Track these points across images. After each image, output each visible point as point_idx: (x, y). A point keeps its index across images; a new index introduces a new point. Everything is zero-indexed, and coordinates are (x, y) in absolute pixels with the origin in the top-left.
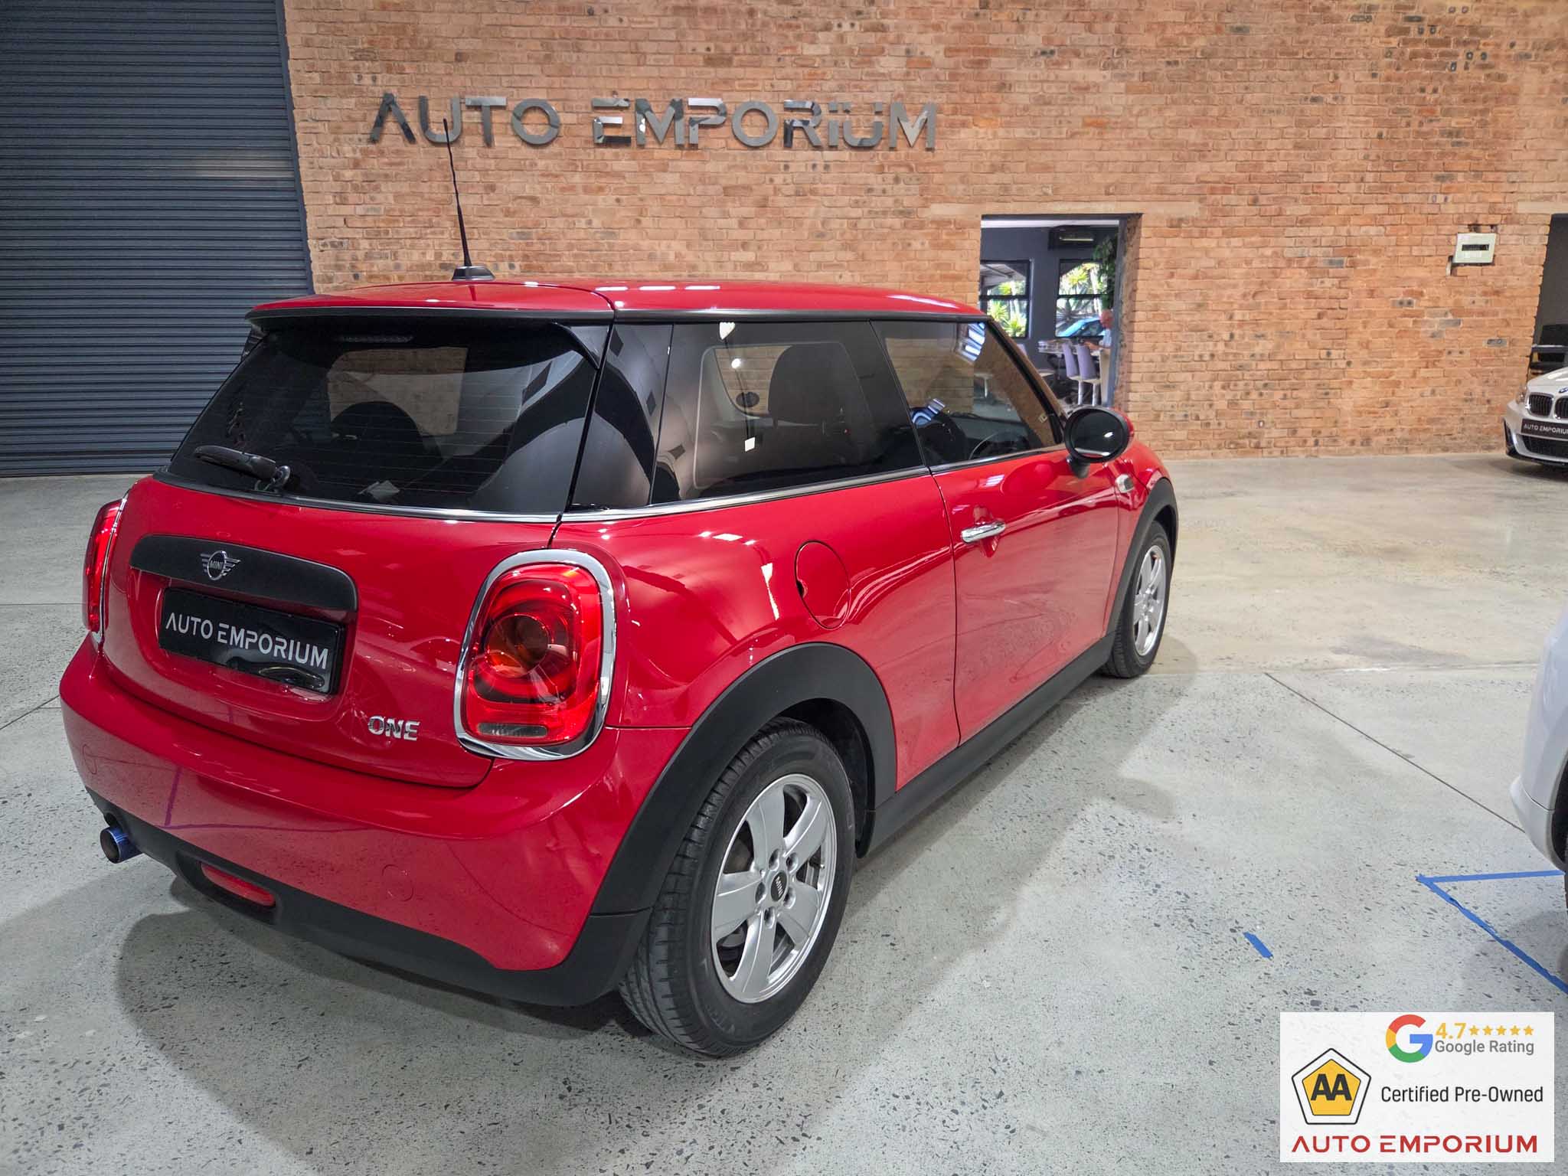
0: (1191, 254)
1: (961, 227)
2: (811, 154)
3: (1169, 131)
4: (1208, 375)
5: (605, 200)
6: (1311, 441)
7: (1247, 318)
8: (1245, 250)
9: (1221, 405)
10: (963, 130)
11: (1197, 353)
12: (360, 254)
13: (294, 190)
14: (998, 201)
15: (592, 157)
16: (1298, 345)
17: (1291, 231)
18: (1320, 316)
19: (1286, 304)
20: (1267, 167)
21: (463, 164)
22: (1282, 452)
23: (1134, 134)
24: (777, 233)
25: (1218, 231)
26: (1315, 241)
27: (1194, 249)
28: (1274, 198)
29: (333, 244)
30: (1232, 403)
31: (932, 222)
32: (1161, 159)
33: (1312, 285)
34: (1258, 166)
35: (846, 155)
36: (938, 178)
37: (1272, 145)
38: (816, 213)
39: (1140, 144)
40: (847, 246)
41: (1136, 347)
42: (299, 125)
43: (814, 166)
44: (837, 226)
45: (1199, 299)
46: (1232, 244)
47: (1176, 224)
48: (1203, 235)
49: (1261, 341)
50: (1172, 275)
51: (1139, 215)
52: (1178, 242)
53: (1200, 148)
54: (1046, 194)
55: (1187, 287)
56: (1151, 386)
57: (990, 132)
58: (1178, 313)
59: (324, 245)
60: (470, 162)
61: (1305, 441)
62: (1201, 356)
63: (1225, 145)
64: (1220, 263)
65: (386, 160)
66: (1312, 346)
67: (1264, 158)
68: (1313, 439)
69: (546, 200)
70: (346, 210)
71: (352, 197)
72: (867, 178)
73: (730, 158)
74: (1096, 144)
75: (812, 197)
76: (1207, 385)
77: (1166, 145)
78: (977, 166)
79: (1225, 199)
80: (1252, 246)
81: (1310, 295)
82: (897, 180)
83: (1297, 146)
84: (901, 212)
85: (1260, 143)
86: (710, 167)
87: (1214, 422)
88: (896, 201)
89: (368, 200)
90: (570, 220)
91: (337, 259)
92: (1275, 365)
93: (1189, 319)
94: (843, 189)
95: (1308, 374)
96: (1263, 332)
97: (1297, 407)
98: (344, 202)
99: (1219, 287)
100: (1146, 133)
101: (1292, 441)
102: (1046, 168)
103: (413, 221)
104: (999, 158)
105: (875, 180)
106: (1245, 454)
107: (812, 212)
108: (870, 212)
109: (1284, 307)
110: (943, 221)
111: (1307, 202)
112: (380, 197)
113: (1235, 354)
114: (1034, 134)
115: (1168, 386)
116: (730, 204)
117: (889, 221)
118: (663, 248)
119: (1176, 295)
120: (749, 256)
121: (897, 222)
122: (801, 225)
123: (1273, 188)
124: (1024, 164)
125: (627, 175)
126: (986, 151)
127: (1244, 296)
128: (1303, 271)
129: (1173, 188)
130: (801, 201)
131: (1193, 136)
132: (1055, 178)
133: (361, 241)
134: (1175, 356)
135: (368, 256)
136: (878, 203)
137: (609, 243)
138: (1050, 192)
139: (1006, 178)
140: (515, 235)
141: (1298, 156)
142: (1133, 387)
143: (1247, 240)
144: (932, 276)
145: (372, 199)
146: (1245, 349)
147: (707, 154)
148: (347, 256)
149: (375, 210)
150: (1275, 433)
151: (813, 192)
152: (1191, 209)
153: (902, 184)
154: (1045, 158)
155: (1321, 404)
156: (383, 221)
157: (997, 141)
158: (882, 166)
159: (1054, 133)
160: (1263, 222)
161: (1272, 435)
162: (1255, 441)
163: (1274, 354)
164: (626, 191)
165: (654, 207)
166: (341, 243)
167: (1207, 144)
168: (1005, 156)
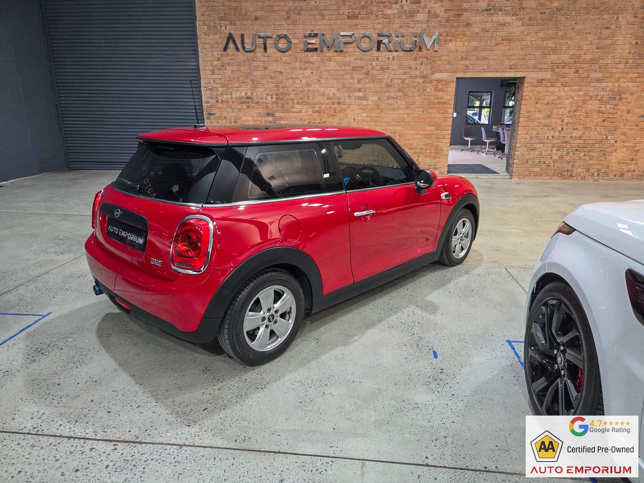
0: (546, 94)
1: (447, 83)
2: (387, 53)
3: (540, 42)
4: (550, 145)
5: (307, 73)
6: (596, 174)
7: (570, 121)
8: (572, 92)
9: (555, 158)
10: (450, 43)
11: (546, 135)
12: (219, 93)
13: (197, 69)
14: (463, 72)
15: (303, 56)
16: (593, 133)
17: (592, 84)
18: (604, 121)
19: (588, 115)
20: (583, 57)
21: (256, 59)
22: (582, 178)
23: (524, 43)
24: (373, 84)
25: (559, 84)
26: (603, 89)
27: (547, 91)
28: (586, 70)
29: (210, 89)
30: (561, 157)
31: (435, 80)
32: (535, 54)
33: (601, 107)
34: (579, 56)
35: (401, 54)
36: (439, 63)
37: (586, 48)
38: (388, 77)
39: (526, 48)
40: (400, 90)
41: (519, 132)
42: (200, 45)
43: (388, 58)
44: (396, 82)
45: (548, 113)
46: (566, 90)
47: (540, 81)
48: (552, 86)
49: (576, 131)
50: (537, 103)
51: (525, 77)
52: (540, 89)
53: (554, 49)
54: (484, 69)
55: (543, 108)
56: (525, 149)
57: (462, 43)
58: (539, 119)
59: (207, 89)
60: (258, 58)
61: (593, 174)
62: (548, 137)
63: (564, 48)
64: (559, 98)
65: (229, 58)
66: (599, 133)
67: (583, 53)
68: (597, 173)
69: (286, 72)
70: (214, 77)
71: (216, 72)
72: (409, 63)
73: (356, 56)
74: (507, 48)
75: (387, 71)
76: (550, 149)
77: (538, 47)
78: (455, 58)
79: (563, 71)
80: (574, 90)
81: (600, 112)
82: (422, 64)
83: (598, 48)
84: (423, 77)
85: (581, 47)
86: (348, 59)
87: (552, 165)
88: (421, 72)
89: (222, 73)
90: (294, 80)
91: (211, 95)
92: (582, 142)
93: (543, 121)
94: (399, 67)
95: (597, 145)
96: (576, 127)
97: (591, 159)
98: (214, 74)
99: (558, 108)
100: (529, 43)
101: (587, 174)
102: (485, 58)
103: (238, 81)
104: (465, 55)
105: (413, 64)
106: (565, 179)
107: (387, 76)
108: (410, 76)
109: (588, 117)
110: (439, 80)
111: (601, 72)
112: (226, 72)
113: (563, 137)
114: (480, 44)
115: (533, 149)
116: (355, 74)
117: (418, 80)
118: (328, 91)
119: (539, 111)
120: (361, 94)
121: (421, 81)
122: (382, 82)
123: (585, 66)
124: (475, 57)
125: (316, 63)
126: (459, 52)
127: (569, 112)
128: (597, 101)
129: (540, 66)
130: (383, 72)
131: (550, 44)
132: (488, 62)
133: (220, 88)
134: (537, 137)
135: (222, 94)
136: (413, 73)
137: (308, 89)
138: (486, 68)
139: (467, 62)
140: (274, 86)
141: (598, 52)
142: (517, 149)
143: (573, 88)
144: (434, 102)
145: (224, 72)
146: (568, 134)
147: (346, 54)
148: (214, 94)
149: (225, 77)
150: (580, 170)
151: (387, 69)
152: (548, 75)
153: (423, 65)
154: (484, 54)
155: (601, 159)
156: (227, 81)
157: (464, 47)
158: (416, 58)
159: (489, 44)
160: (581, 80)
161: (578, 171)
162: (569, 173)
163: (582, 137)
164: (315, 69)
165: (326, 75)
166: (212, 89)
167: (557, 48)
168: (468, 53)
